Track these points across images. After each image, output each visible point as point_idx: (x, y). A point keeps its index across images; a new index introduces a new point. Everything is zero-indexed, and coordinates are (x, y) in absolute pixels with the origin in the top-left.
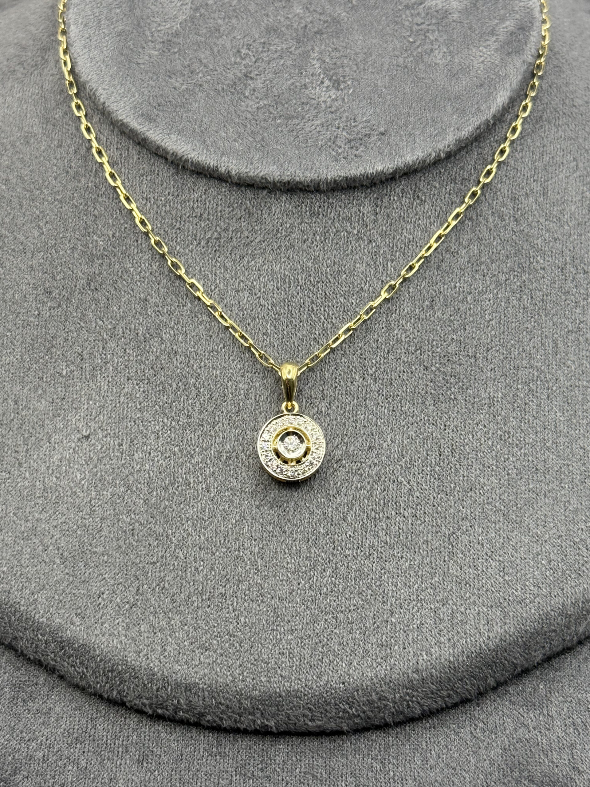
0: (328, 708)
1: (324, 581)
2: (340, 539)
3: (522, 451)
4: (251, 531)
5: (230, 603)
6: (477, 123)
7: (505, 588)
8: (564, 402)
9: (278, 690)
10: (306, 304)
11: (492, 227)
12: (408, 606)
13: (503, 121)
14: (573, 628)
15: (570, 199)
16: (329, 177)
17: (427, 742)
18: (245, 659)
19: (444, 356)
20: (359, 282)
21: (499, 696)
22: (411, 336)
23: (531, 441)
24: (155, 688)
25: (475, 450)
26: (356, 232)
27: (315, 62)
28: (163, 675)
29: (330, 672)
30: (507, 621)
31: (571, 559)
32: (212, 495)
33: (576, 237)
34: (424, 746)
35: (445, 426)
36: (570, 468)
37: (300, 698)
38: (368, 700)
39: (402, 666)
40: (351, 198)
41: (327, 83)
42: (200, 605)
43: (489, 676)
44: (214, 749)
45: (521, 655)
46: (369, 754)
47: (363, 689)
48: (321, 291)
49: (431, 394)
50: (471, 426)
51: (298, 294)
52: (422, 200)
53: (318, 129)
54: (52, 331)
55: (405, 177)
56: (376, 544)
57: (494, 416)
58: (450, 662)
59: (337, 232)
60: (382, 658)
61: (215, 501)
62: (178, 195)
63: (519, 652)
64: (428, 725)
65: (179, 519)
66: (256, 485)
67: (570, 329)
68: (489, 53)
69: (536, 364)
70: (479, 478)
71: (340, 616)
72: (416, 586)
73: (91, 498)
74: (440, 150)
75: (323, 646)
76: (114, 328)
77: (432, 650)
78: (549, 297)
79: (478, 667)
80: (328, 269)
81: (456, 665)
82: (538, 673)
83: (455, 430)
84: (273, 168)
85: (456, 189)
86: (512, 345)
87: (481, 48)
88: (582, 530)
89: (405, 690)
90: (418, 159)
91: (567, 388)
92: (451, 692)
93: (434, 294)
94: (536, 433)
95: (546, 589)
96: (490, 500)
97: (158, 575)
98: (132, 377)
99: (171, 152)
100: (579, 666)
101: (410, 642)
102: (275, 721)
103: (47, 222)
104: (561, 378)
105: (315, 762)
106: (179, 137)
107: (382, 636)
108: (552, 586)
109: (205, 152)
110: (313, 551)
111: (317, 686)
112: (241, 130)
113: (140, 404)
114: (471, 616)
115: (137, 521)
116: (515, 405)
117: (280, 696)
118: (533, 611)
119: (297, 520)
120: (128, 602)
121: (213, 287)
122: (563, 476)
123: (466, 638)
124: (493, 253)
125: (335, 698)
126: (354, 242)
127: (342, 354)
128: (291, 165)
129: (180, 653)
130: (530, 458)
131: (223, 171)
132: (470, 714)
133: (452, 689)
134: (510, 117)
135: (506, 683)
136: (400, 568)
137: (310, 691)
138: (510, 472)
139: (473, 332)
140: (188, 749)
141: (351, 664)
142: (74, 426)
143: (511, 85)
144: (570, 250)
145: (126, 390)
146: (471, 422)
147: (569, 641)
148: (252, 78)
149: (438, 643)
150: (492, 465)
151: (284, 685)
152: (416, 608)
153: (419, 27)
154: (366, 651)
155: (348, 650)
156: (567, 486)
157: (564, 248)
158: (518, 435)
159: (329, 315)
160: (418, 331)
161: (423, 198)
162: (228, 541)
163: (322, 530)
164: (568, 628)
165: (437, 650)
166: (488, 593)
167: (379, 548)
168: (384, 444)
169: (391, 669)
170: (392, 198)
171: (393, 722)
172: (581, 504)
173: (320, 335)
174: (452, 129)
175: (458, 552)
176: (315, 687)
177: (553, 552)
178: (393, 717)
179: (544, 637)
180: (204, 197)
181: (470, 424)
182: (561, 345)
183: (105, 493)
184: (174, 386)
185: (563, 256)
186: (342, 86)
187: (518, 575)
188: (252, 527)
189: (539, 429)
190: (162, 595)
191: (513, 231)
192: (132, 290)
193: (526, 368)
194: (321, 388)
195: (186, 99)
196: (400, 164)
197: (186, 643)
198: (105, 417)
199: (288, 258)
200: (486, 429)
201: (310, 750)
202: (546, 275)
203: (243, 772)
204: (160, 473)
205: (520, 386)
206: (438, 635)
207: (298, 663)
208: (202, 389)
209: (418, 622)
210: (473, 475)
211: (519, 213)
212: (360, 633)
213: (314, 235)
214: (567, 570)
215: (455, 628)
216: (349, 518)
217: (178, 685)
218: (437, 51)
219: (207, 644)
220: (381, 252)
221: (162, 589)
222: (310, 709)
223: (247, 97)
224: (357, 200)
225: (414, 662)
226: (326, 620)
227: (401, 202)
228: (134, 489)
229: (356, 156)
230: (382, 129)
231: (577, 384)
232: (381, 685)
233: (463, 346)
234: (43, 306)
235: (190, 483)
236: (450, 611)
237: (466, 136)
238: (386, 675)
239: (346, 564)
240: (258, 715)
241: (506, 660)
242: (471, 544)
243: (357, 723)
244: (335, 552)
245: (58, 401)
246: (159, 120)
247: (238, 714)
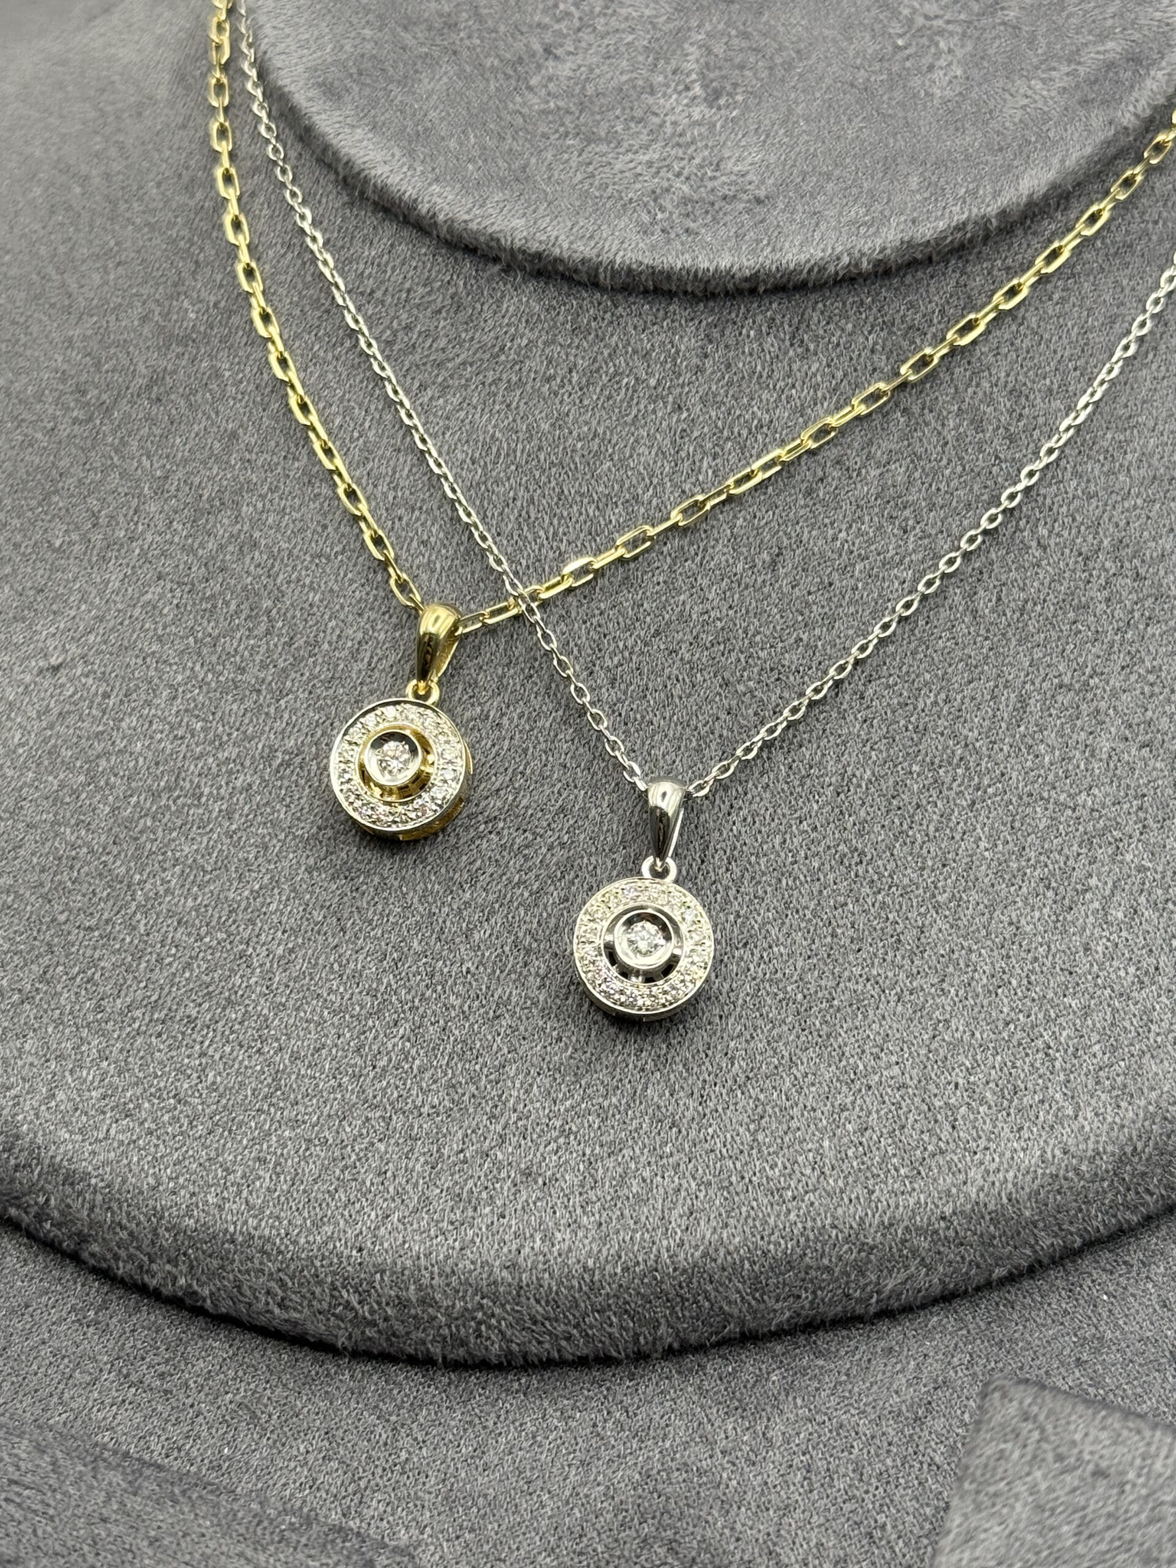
0: (318, 1290)
1: (390, 1046)
2: (446, 970)
3: (880, 897)
4: (282, 914)
5: (199, 1039)
6: (959, 217)
7: (750, 1155)
8: (1005, 824)
9: (232, 1229)
10: (519, 503)
11: (949, 437)
12: (540, 1136)
13: (1034, 234)
14: (873, 1278)
15: (1151, 423)
16: (618, 260)
17: (499, 1417)
18: (191, 1153)
19: (772, 670)
20: (634, 481)
21: (679, 1373)
22: (712, 614)
23: (906, 881)
24: (13, 1162)
25: (779, 871)
26: (653, 382)
27: (692, 49)
28: (31, 1143)
29: (342, 1222)
30: (732, 1221)
31: (911, 1136)
32: (234, 827)
33: (1139, 502)
34: (490, 1424)
35: (732, 807)
36: (973, 956)
37: (269, 1255)
38: (398, 1297)
39: (487, 1250)
40: (661, 314)
41: (697, 89)
42: (144, 1028)
43: (663, 1321)
44: (91, 1313)
45: (743, 1298)
46: (376, 1407)
47: (393, 1273)
48: (553, 484)
49: (721, 736)
50: (784, 821)
51: (508, 479)
52: (808, 350)
53: (639, 170)
54: (64, 463)
55: (780, 295)
56: (514, 1000)
57: (841, 812)
58: (585, 1268)
59: (616, 374)
60: (452, 1223)
61: (235, 838)
62: (343, 247)
63: (739, 1292)
64: (516, 1385)
65: (161, 858)
66: (319, 828)
67: (1066, 680)
68: (1045, 93)
69: (965, 732)
70: (769, 927)
71: (398, 1122)
72: (568, 1103)
73: (25, 783)
74: (863, 254)
75: (346, 1167)
76: (167, 477)
77: (558, 1235)
78: (1038, 608)
79: (643, 1296)
80: (579, 445)
81: (596, 1278)
82: (779, 1349)
83: (749, 819)
84: (518, 223)
85: (889, 344)
86: (926, 684)
87: (1033, 82)
88: (957, 1086)
89: (478, 1298)
90: (809, 261)
91: (1021, 798)
92: (575, 1332)
93: (786, 542)
94: (923, 869)
95: (836, 1181)
96: (779, 975)
97: (89, 952)
98: (168, 574)
99: (345, 159)
100: (869, 1360)
101: (519, 1207)
102: (214, 1289)
103: (119, 264)
104: (1014, 775)
105: (268, 1392)
106: (370, 135)
107: (466, 1181)
108: (850, 1180)
109: (405, 169)
110: (385, 981)
111: (308, 1242)
112: (490, 143)
113: (164, 628)
114: (662, 1191)
115: (88, 844)
116: (895, 802)
117: (233, 1241)
118: (792, 1217)
119: (375, 912)
120: (20, 991)
121: (356, 434)
122: (951, 969)
123: (635, 1231)
124: (938, 490)
125: (335, 1273)
126: (643, 402)
127: (562, 616)
128: (555, 223)
129: (76, 1109)
130: (891, 916)
131: (424, 211)
132: (608, 1389)
133: (577, 1326)
134: (1053, 227)
135: (700, 1348)
136: (548, 1058)
137: (291, 1248)
138: (839, 931)
139: (847, 637)
140: (44, 1299)
141: (388, 1216)
142: (40, 645)
143: (1063, 161)
144: (1117, 525)
145: (149, 596)
146: (787, 811)
147: (859, 1301)
148: (556, 58)
149: (574, 1225)
150: (807, 908)
151: (246, 1222)
152: (553, 1146)
153: (928, 23)
154: (426, 1201)
155: (391, 1189)
156: (952, 990)
157: (1106, 517)
158: (880, 863)
159: (555, 534)
160: (731, 607)
161: (812, 347)
162: (234, 922)
163: (415, 944)
164: (862, 1273)
165: (567, 1237)
166: (712, 1156)
167: (518, 1009)
168: (594, 811)
169: (462, 1249)
170: (744, 331)
171: (444, 1358)
172: (973, 1035)
173: (528, 567)
174: (902, 219)
175: (677, 1059)
176: (302, 1241)
177: (878, 1112)
178: (443, 1348)
179: (802, 1275)
180: (386, 257)
181: (784, 815)
182: (1034, 706)
183: (50, 778)
184: (233, 607)
185: (1097, 533)
186: (722, 102)
187: (787, 1139)
188: (286, 906)
189: (930, 863)
190: (83, 992)
191: (997, 457)
192: (217, 413)
193: (942, 734)
194: (500, 671)
195: (416, 72)
196: (768, 262)
197: (94, 1094)
198: (99, 639)
199: (508, 406)
200: (814, 835)
201: (268, 1366)
202: (1044, 563)
203: (125, 1371)
204: (157, 764)
205: (916, 768)
206: (579, 1211)
207: (285, 1187)
208: (280, 624)
209: (549, 1173)
210: (759, 919)
211: (1021, 424)
212: (426, 1162)
213: (570, 371)
214: (895, 1155)
215: (619, 1205)
216: (476, 936)
217: (54, 1169)
218: (941, 73)
219: (131, 1106)
220: (696, 434)
221: (88, 982)
222: (282, 1284)
223: (530, 88)
224: (673, 321)
225: (514, 1247)
226: (368, 1119)
227: (760, 345)
228: (102, 783)
229: (687, 231)
230: (762, 193)
231: (1045, 795)
232: (432, 1273)
233: (818, 657)
234: (64, 416)
235: (202, 794)
236: (620, 1170)
237: (927, 238)
238: (447, 1257)
239: (442, 1022)
240: (184, 1268)
241: (707, 1299)
242: (710, 1053)
243: (370, 1339)
244: (428, 993)
245: (32, 592)
246: (347, 98)
247: (148, 1254)
